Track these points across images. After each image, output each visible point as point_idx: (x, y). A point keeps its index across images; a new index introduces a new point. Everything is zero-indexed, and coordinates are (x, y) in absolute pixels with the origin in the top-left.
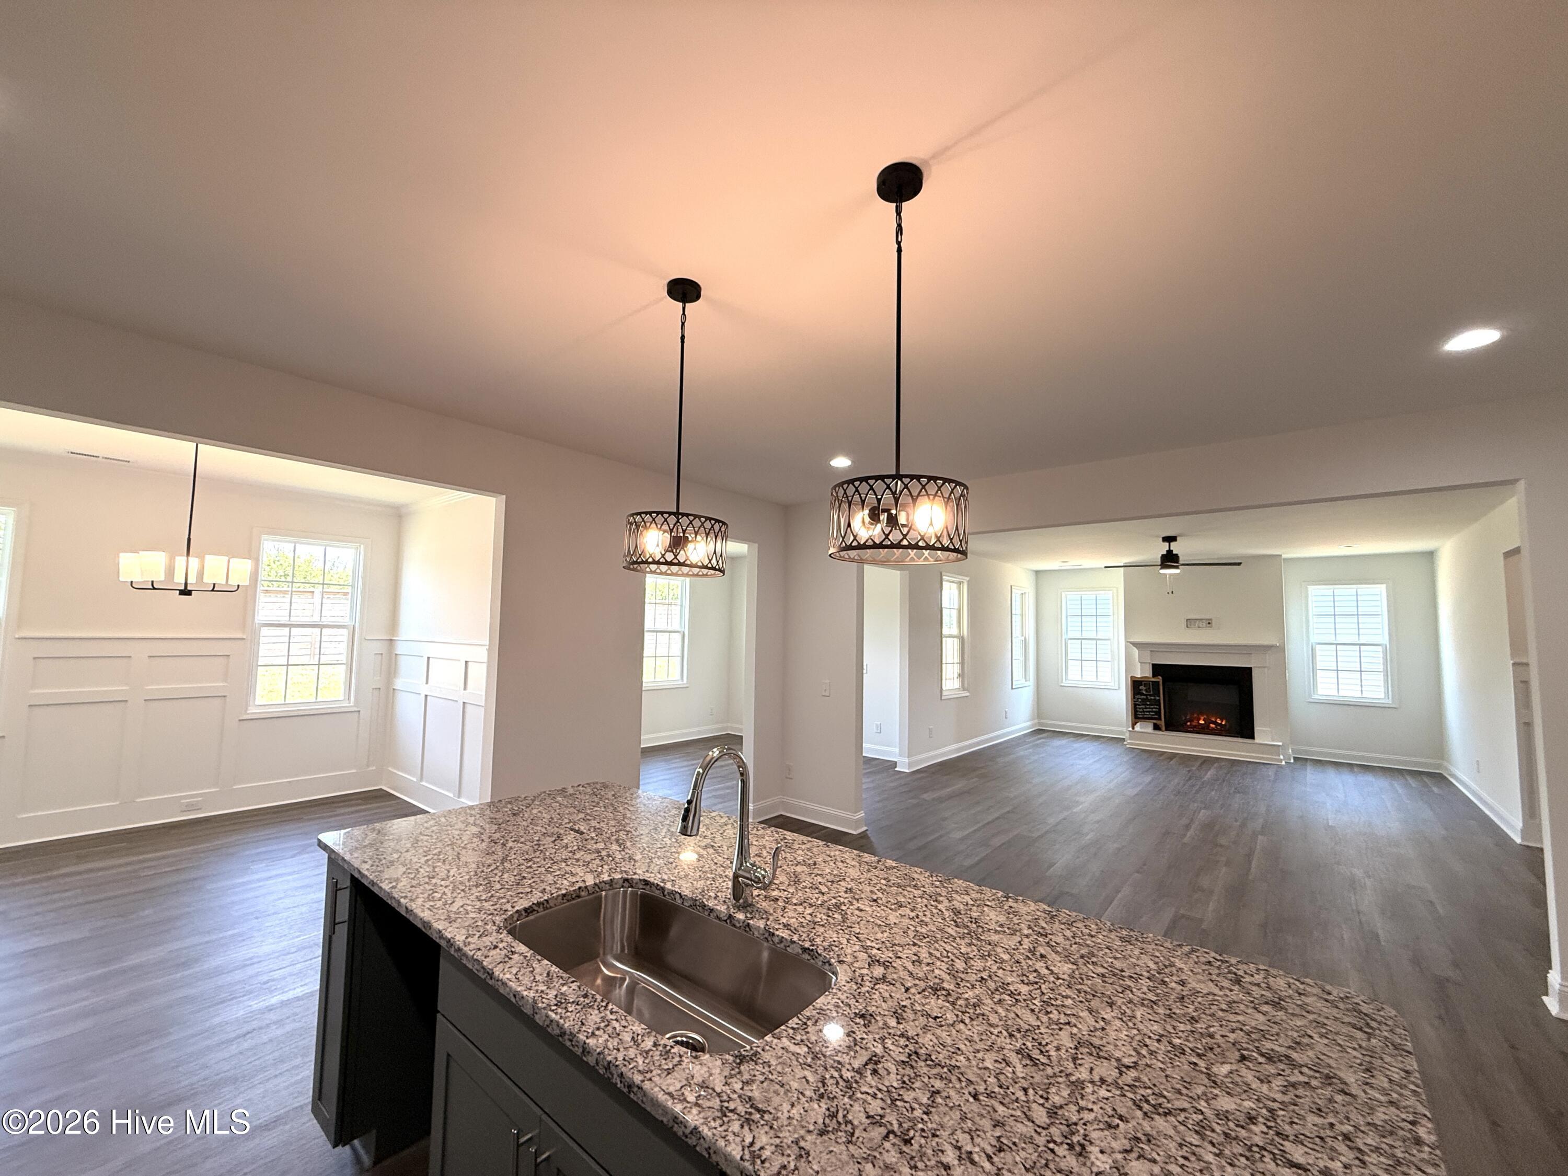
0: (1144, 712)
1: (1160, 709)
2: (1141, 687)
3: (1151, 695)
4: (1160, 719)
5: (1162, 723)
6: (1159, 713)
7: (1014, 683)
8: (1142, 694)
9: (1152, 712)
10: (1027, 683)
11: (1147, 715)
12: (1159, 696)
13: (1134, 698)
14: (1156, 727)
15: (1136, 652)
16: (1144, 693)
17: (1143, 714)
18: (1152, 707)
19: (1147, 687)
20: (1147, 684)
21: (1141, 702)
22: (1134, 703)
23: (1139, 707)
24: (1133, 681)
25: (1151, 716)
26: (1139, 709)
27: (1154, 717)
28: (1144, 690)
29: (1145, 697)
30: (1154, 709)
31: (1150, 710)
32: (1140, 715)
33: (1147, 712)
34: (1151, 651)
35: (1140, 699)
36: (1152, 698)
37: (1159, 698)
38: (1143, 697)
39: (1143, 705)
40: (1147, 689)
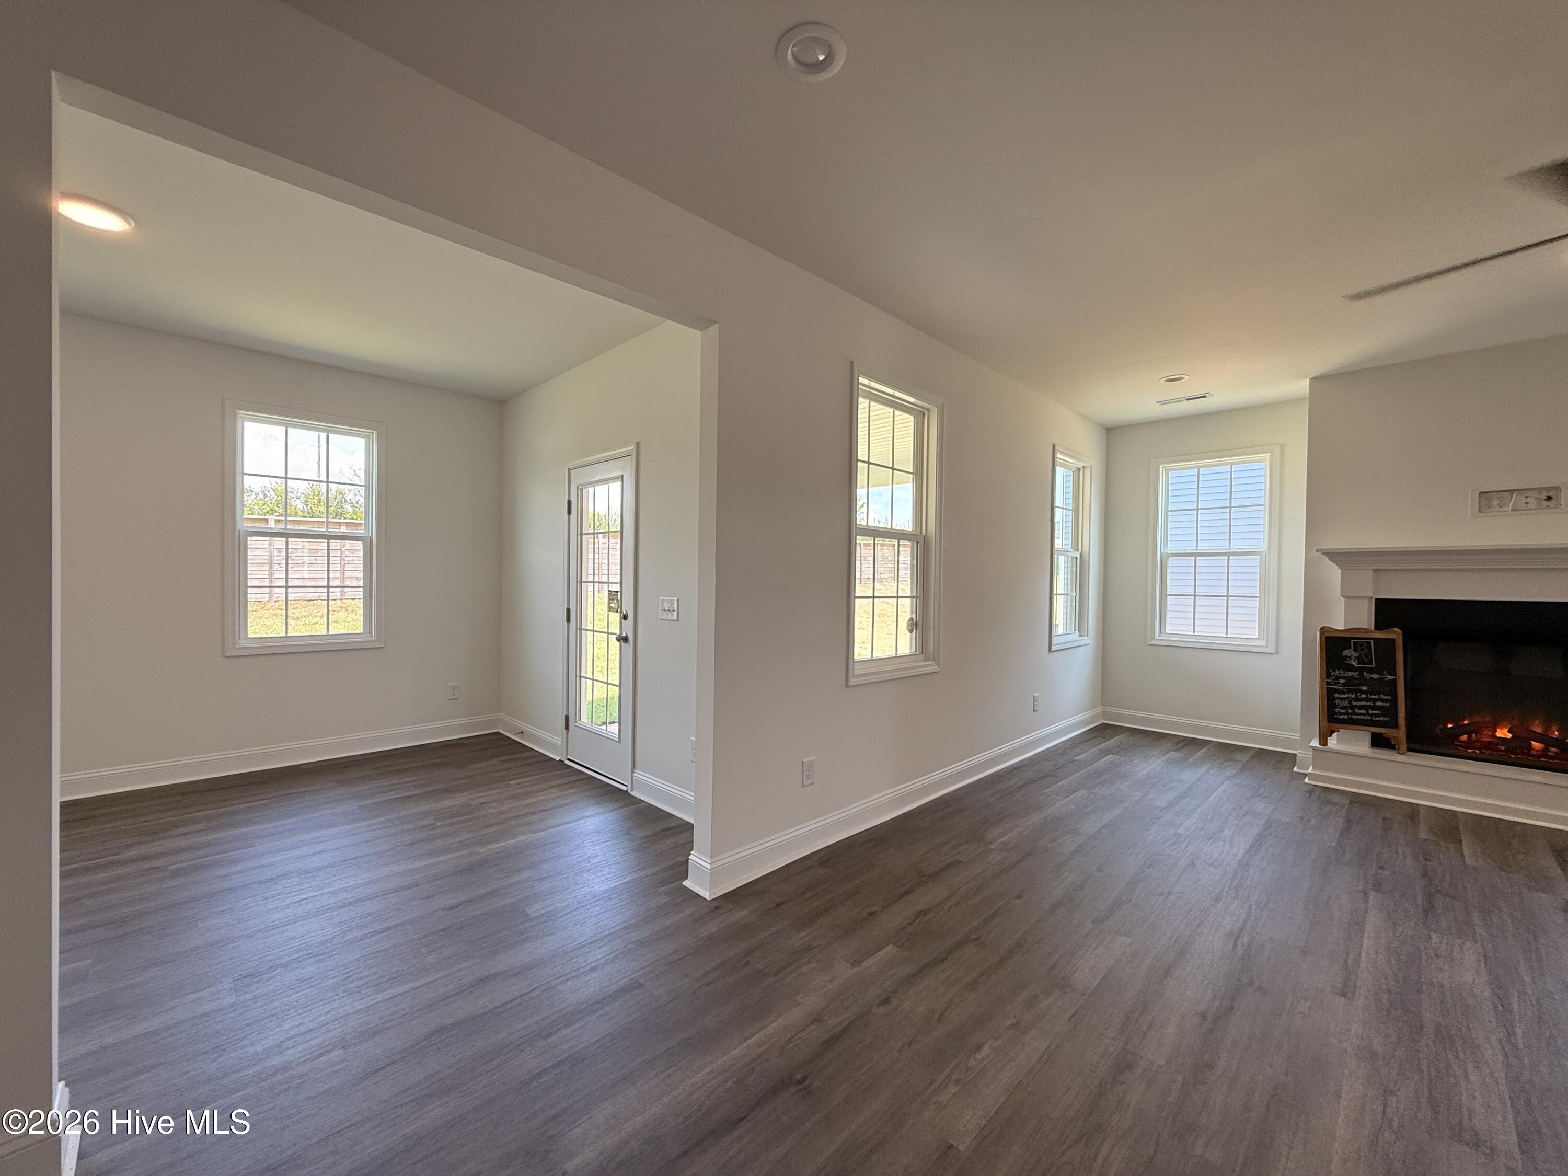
0: (1353, 708)
1: (1393, 703)
2: (1346, 653)
3: (1371, 671)
4: (1394, 725)
5: (1401, 734)
6: (1392, 711)
7: (1055, 640)
8: (1350, 668)
9: (1374, 708)
10: (1085, 640)
11: (1360, 714)
12: (1394, 673)
13: (1329, 675)
14: (1379, 742)
15: (1334, 573)
16: (1354, 666)
17: (1350, 711)
18: (1373, 697)
19: (1362, 653)
20: (1362, 645)
21: (1343, 685)
22: (1327, 688)
23: (1336, 695)
24: (1327, 638)
25: (1369, 718)
26: (1337, 702)
27: (1377, 719)
28: (1353, 658)
29: (1357, 673)
30: (1379, 704)
31: (1368, 704)
32: (1341, 714)
33: (1361, 707)
34: (1375, 570)
35: (1344, 678)
36: (1376, 676)
37: (1392, 677)
38: (1350, 674)
39: (1350, 691)
40: (1360, 655)
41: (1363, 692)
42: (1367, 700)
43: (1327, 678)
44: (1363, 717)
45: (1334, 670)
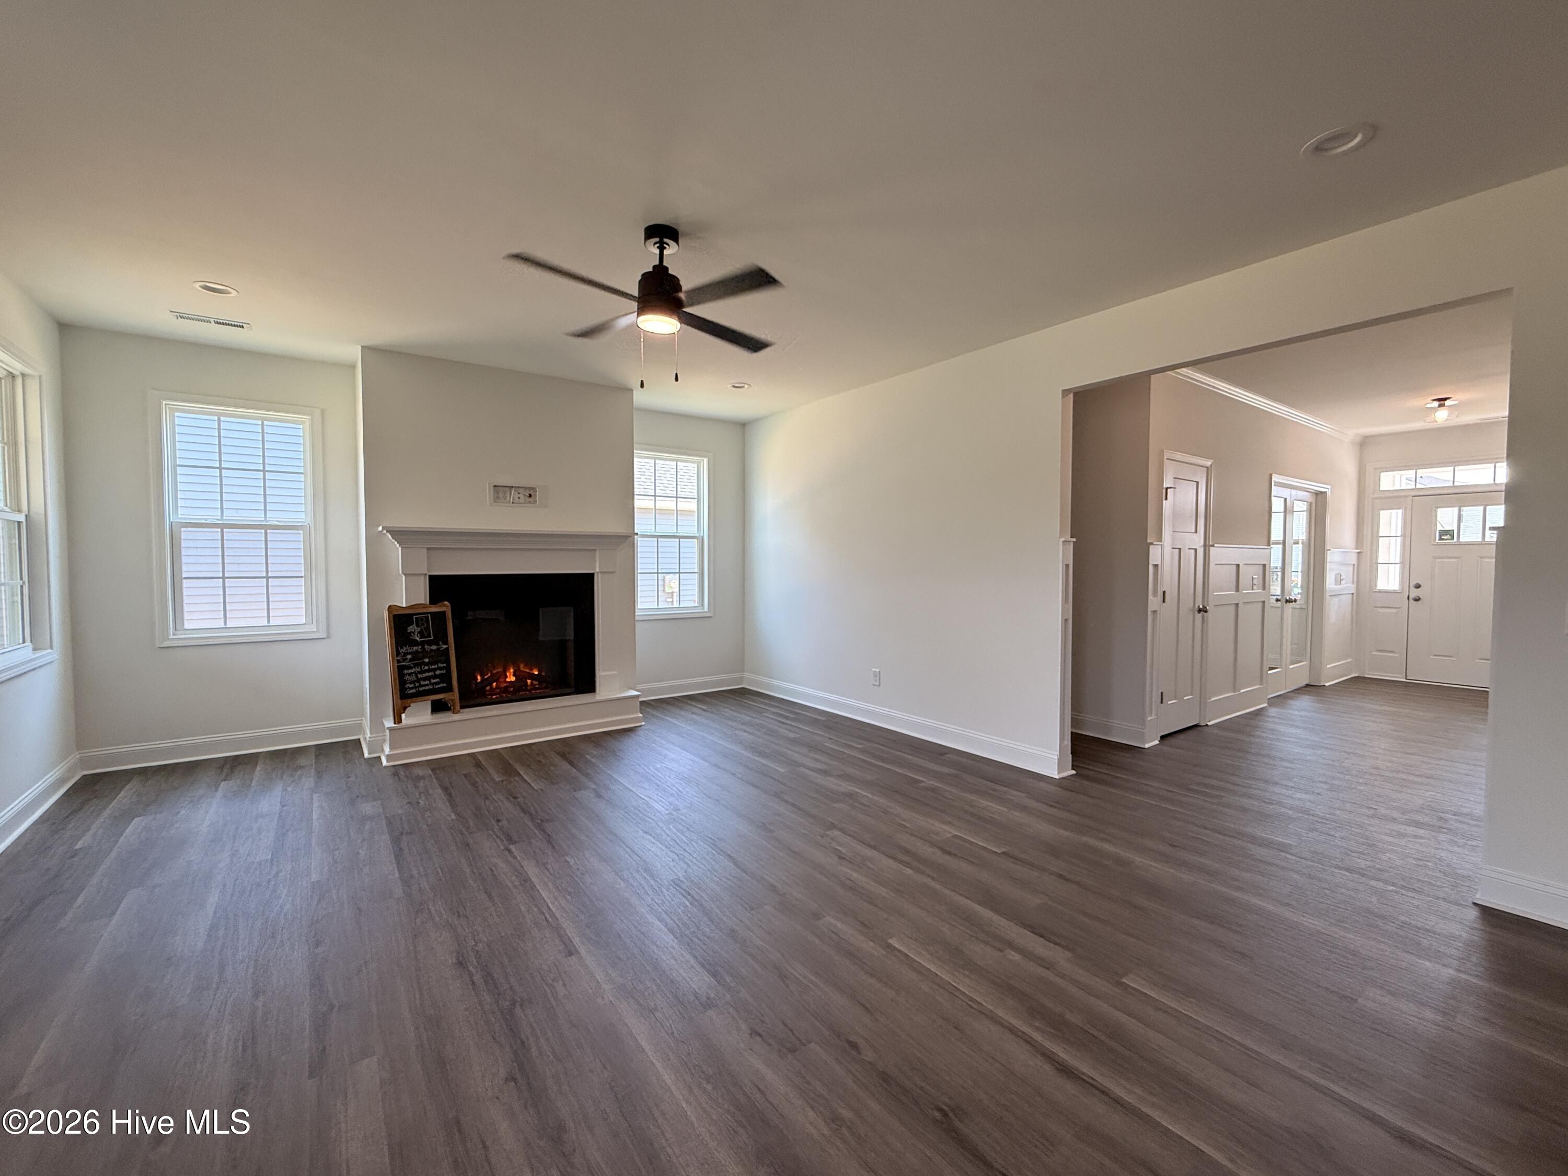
0: (419, 680)
1: (448, 669)
2: (411, 629)
3: (430, 643)
4: (449, 689)
5: (454, 696)
6: (446, 678)
8: (416, 643)
9: (435, 677)
11: (426, 685)
12: (446, 643)
13: (398, 654)
14: (439, 707)
15: (395, 551)
16: (417, 640)
17: (417, 684)
18: (433, 667)
19: (423, 627)
20: (422, 620)
21: (411, 660)
22: (398, 666)
23: (406, 672)
24: (395, 616)
25: (432, 687)
26: (407, 677)
27: (437, 687)
28: (416, 633)
29: (420, 647)
30: (438, 672)
31: (430, 674)
32: (410, 689)
33: (424, 679)
34: (428, 549)
35: (410, 653)
36: (434, 647)
37: (445, 646)
38: (415, 648)
39: (416, 665)
40: (421, 630)
41: (425, 664)
42: (429, 671)
43: (397, 656)
44: (426, 688)
45: (402, 648)
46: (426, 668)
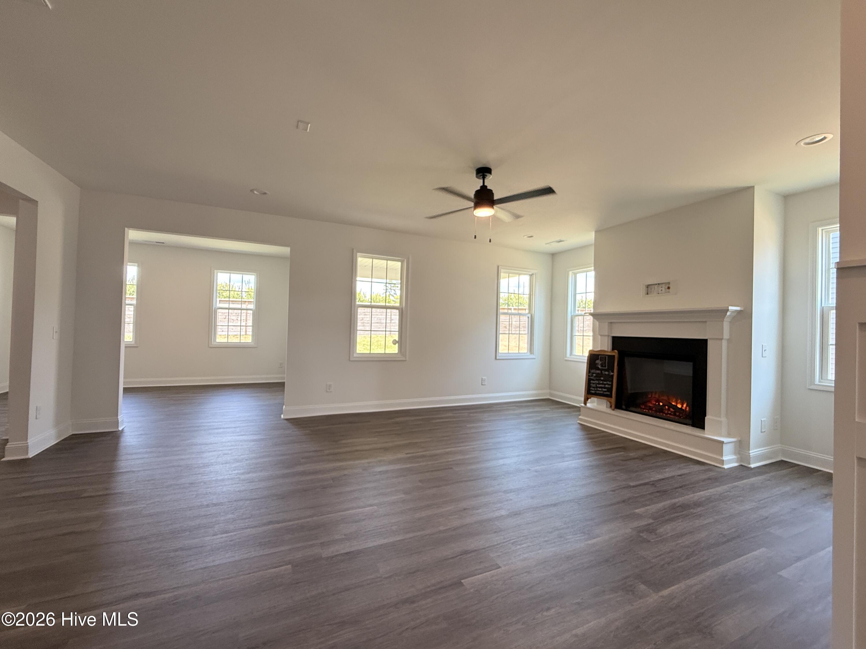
0: (597, 387)
1: (612, 385)
2: (597, 362)
3: (605, 370)
4: (611, 396)
5: (613, 401)
6: (610, 390)
7: (498, 354)
8: (598, 369)
9: (605, 388)
12: (613, 372)
13: (589, 372)
15: (601, 323)
17: (596, 389)
18: (605, 383)
19: (603, 362)
20: (603, 358)
21: (595, 377)
22: (588, 378)
23: (592, 382)
24: (591, 354)
25: (603, 393)
26: (592, 384)
27: (605, 393)
28: (600, 364)
29: (600, 371)
30: (607, 386)
31: (603, 386)
32: (592, 390)
33: (600, 388)
35: (595, 373)
36: (607, 373)
37: (612, 374)
38: (598, 371)
39: (597, 380)
40: (602, 363)
41: (602, 380)
42: (602, 384)
44: (600, 392)
45: (592, 370)
46: (601, 382)
